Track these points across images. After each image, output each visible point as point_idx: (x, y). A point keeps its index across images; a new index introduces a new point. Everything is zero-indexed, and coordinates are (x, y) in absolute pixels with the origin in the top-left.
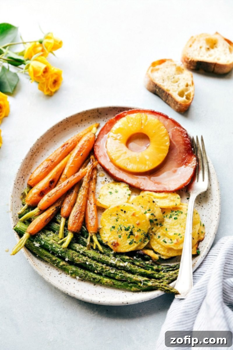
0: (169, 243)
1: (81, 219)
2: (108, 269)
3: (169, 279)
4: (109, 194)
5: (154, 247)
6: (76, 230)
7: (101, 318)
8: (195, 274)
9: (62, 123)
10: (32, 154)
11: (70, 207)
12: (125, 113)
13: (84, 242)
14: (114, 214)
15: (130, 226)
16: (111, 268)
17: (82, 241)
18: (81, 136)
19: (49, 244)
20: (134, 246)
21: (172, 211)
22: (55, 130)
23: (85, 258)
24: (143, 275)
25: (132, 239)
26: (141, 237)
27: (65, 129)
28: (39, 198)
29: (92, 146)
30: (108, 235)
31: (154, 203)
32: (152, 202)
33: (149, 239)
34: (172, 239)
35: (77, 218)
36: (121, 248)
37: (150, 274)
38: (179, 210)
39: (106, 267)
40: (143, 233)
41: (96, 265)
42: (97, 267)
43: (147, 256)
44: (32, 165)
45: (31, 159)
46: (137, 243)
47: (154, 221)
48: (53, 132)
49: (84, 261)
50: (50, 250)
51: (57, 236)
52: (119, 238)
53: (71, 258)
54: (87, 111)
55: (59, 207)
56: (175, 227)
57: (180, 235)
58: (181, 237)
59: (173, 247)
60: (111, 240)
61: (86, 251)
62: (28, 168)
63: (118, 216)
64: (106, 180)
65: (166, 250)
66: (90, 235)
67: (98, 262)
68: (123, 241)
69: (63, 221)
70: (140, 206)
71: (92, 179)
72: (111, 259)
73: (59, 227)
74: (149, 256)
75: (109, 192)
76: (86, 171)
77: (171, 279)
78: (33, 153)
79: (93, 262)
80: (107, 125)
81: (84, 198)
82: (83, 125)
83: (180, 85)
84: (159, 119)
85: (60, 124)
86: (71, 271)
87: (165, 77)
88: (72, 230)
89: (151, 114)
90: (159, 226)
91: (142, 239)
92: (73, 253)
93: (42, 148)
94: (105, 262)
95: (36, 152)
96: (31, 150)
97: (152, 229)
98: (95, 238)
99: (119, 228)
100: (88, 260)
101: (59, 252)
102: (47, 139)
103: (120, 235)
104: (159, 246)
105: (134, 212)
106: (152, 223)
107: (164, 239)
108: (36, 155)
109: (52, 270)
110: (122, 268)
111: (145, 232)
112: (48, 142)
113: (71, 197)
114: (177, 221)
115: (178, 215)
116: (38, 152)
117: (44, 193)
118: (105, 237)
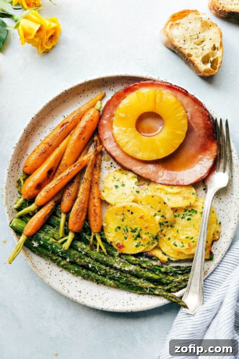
0: (180, 246)
1: (83, 218)
2: (112, 272)
3: (177, 287)
4: (114, 187)
5: (163, 249)
6: (78, 231)
7: (104, 317)
8: (206, 282)
9: (61, 97)
10: (26, 135)
11: (71, 202)
12: (136, 85)
13: (87, 240)
14: (120, 213)
15: (137, 228)
16: (115, 271)
17: (84, 239)
18: (83, 112)
19: (49, 244)
20: (140, 249)
21: (186, 210)
22: (52, 105)
23: (87, 260)
24: (149, 280)
25: (139, 241)
26: (149, 240)
27: (64, 101)
28: (36, 192)
29: (96, 126)
30: (113, 235)
31: (166, 205)
32: (163, 204)
33: (158, 241)
34: (183, 242)
35: (78, 217)
36: (126, 250)
37: (157, 279)
38: (194, 209)
39: (110, 270)
40: (152, 236)
41: (100, 267)
42: (101, 270)
43: (155, 258)
44: (27, 146)
45: (26, 141)
46: (144, 246)
47: (164, 223)
48: (50, 107)
49: (87, 263)
50: (50, 249)
51: (57, 233)
52: (125, 240)
53: (72, 259)
54: (90, 81)
55: (59, 201)
56: (188, 229)
57: (192, 238)
58: (193, 242)
59: (184, 252)
60: (116, 240)
61: (88, 252)
62: (23, 150)
63: (124, 216)
64: (112, 165)
65: (176, 253)
66: (93, 234)
67: (101, 264)
68: (129, 242)
69: (63, 216)
70: (149, 206)
71: (96, 166)
72: (115, 261)
73: (59, 222)
74: (157, 258)
75: (115, 186)
76: (89, 159)
77: (179, 287)
78: (28, 133)
79: (96, 264)
80: (114, 98)
81: (87, 193)
82: (85, 95)
83: (205, 48)
84: (176, 97)
85: (58, 98)
86: (72, 271)
87: (187, 36)
88: (74, 231)
89: (167, 89)
90: (169, 228)
91: (149, 242)
92: (75, 254)
93: (39, 126)
94: (109, 265)
95: (31, 131)
96: (26, 131)
97: (162, 231)
98: (98, 238)
99: (125, 229)
100: (91, 263)
101: (60, 253)
102: (44, 115)
103: (126, 236)
104: (169, 248)
105: (142, 214)
106: (162, 226)
107: (175, 241)
108: (31, 135)
109: (53, 266)
110: (127, 272)
111: (154, 236)
112: (44, 118)
113: (72, 190)
114: (190, 223)
115: (192, 216)
116: (34, 131)
117: (42, 186)
118: (109, 237)
